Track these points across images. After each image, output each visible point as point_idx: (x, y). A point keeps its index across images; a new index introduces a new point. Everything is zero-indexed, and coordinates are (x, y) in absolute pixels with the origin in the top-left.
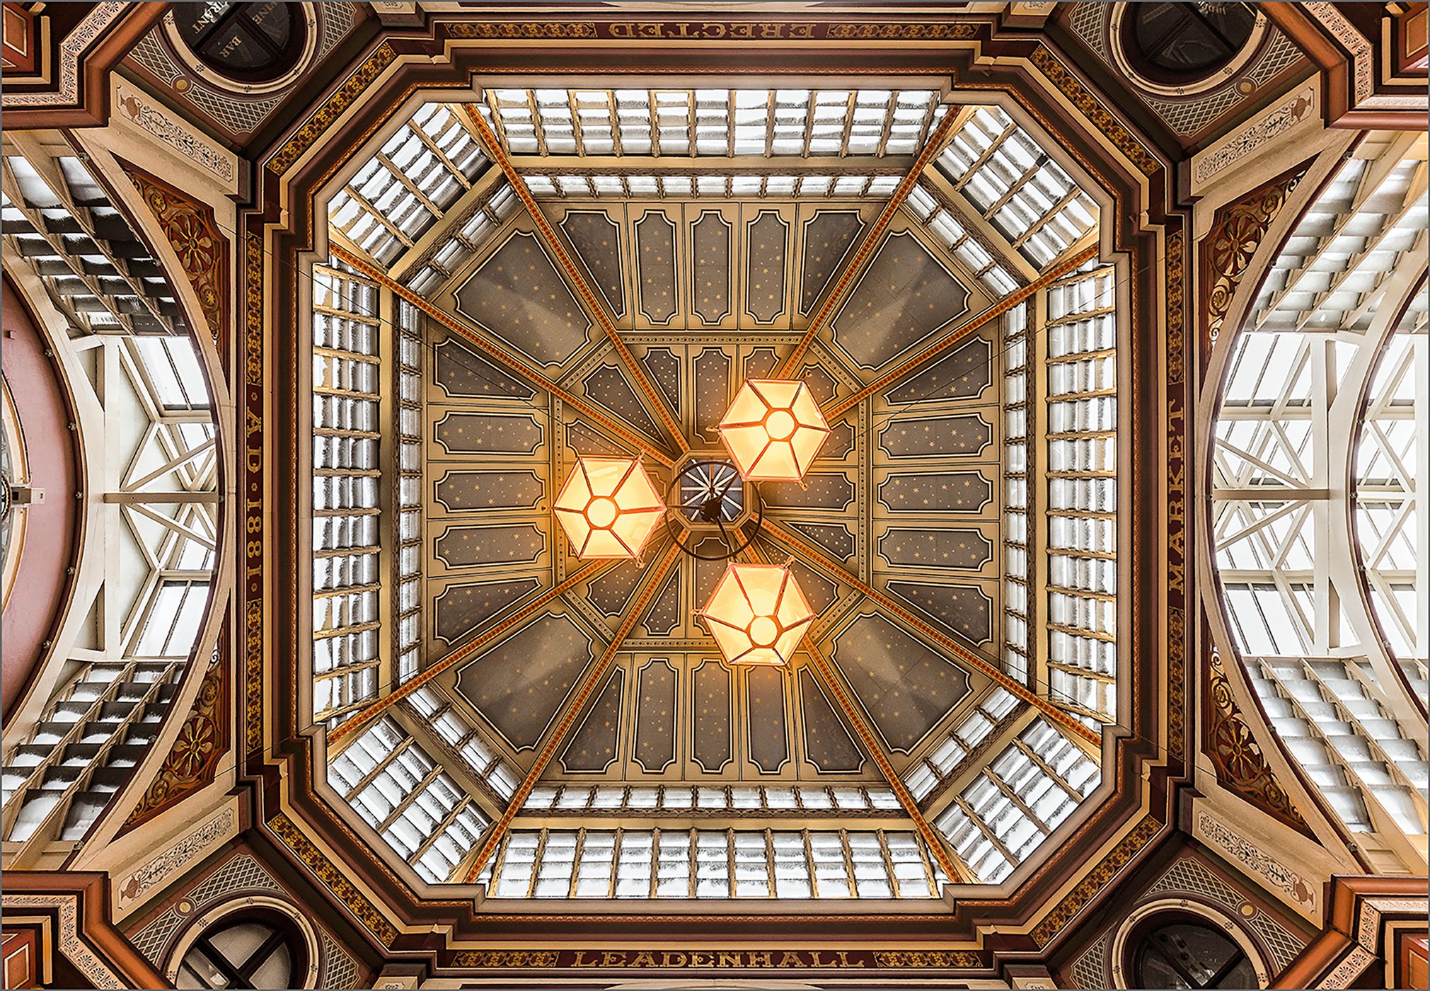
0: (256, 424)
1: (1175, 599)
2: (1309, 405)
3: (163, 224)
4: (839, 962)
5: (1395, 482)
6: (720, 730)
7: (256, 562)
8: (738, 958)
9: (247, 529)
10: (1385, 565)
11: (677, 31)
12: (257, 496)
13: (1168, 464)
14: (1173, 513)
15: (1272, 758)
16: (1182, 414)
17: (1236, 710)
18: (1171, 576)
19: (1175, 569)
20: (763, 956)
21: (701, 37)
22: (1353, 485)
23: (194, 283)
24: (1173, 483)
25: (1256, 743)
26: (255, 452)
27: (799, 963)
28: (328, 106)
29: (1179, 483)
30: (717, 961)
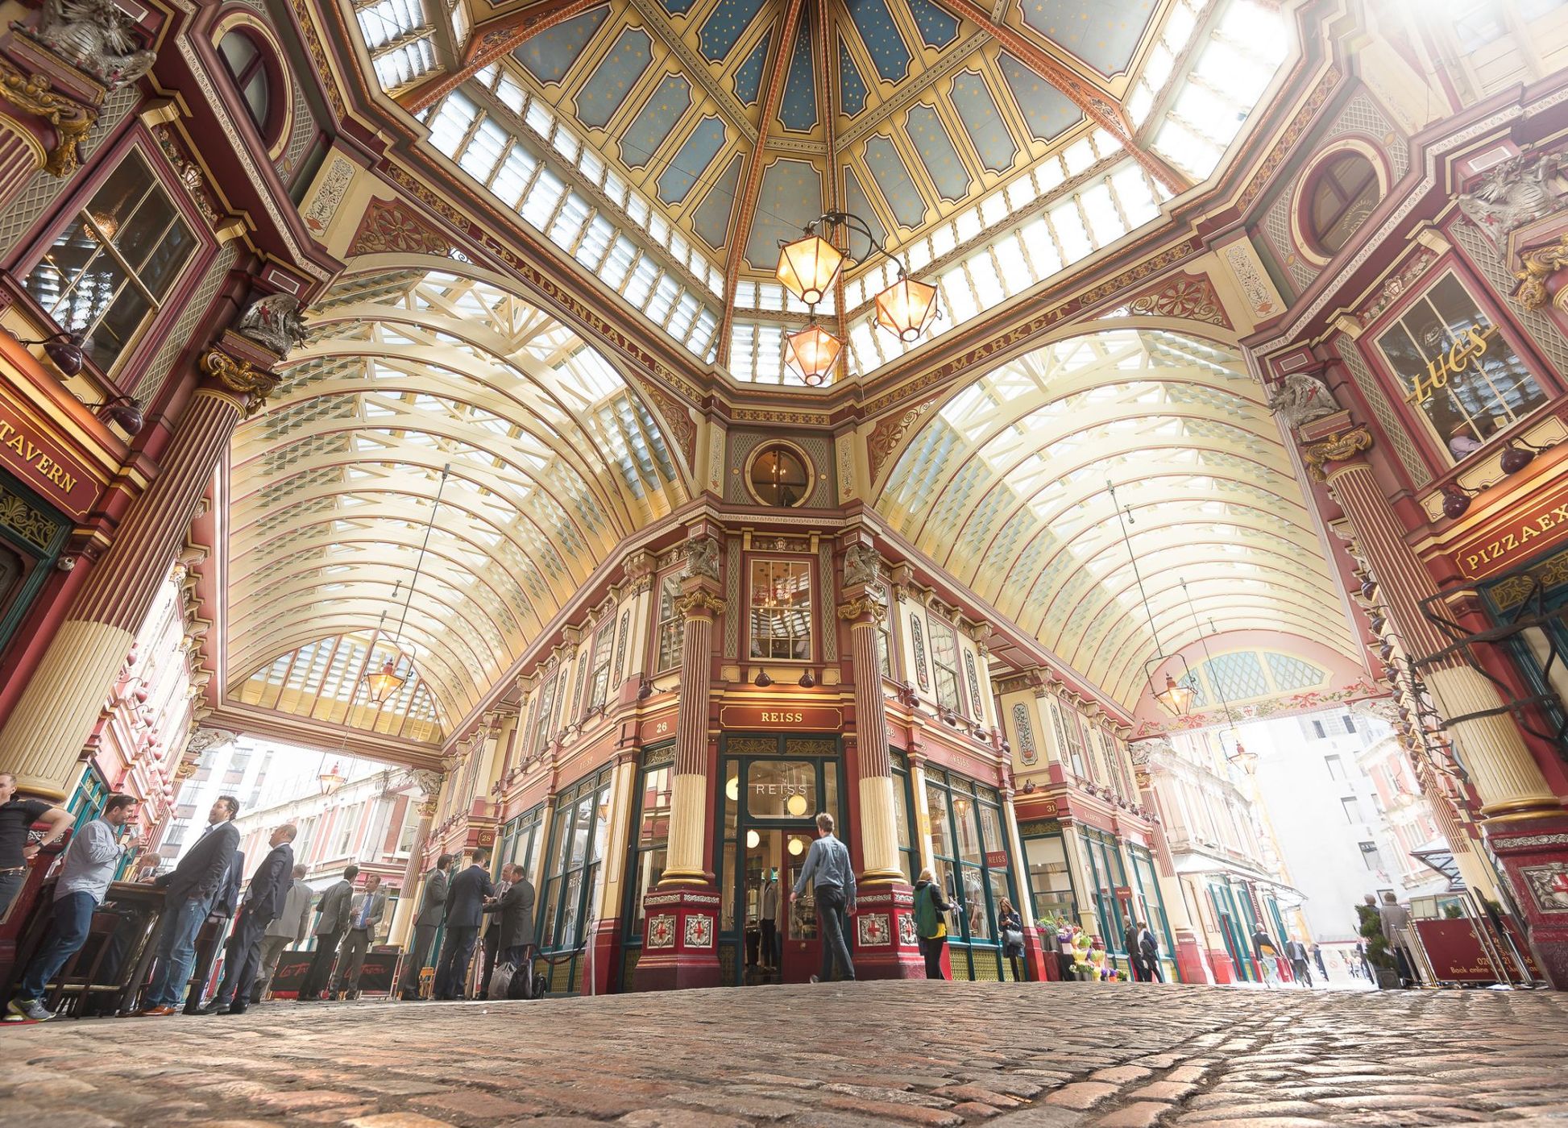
1: (947, 370)
27: (617, 341)
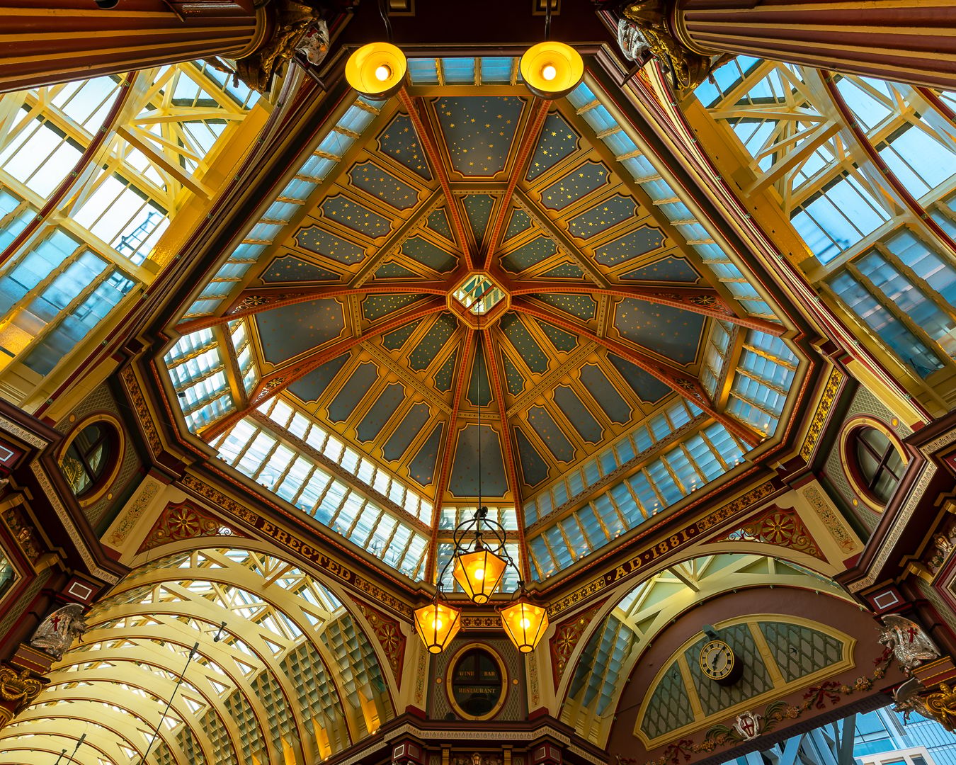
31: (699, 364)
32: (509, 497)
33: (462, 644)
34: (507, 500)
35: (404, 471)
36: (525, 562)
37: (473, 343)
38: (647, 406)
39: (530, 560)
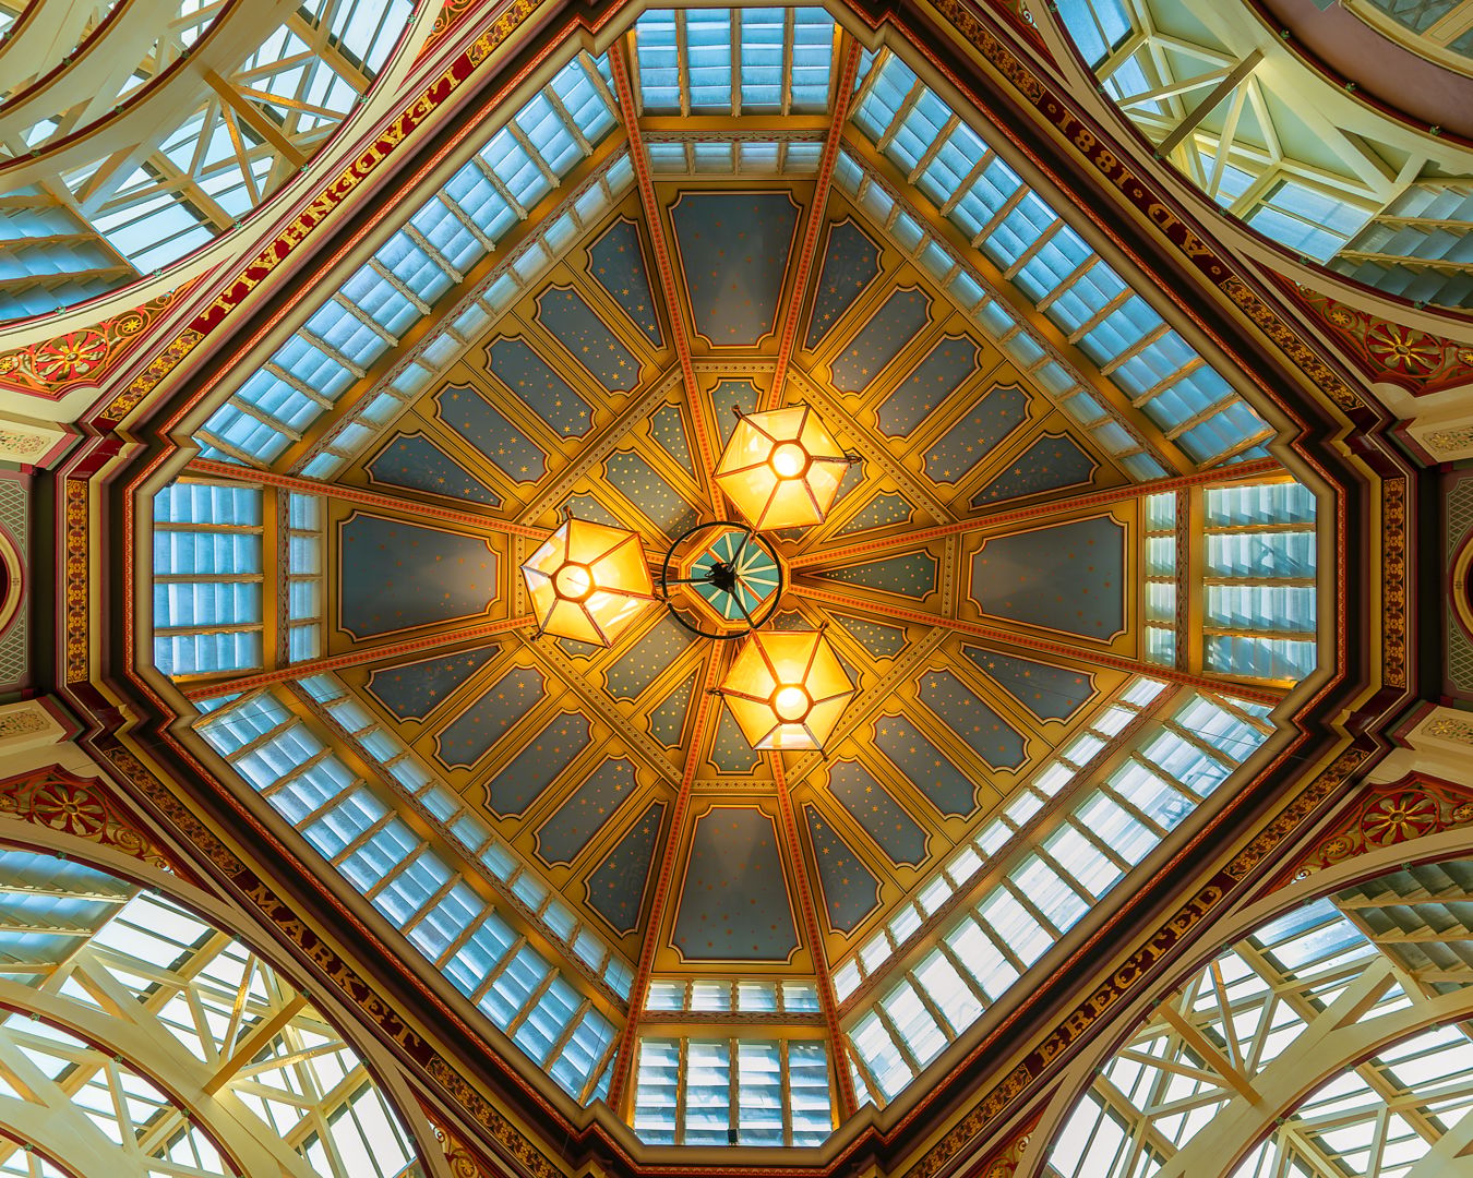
0: (1191, 248)
2: (297, 1150)
3: (1446, 343)
4: (226, 299)
5: (160, 1154)
6: (522, 383)
7: (1073, 131)
8: (315, 216)
9: (1109, 151)
10: (101, 1077)
11: (1159, 944)
12: (1129, 188)
13: (367, 987)
14: (322, 951)
15: (36, 831)
16: (398, 1041)
17: (105, 839)
18: (270, 896)
19: (273, 905)
20: (295, 239)
21: (1132, 959)
22: (194, 1120)
23: (1367, 318)
24: (348, 975)
25: (62, 830)
26: (1167, 223)
28: (1401, 583)
29: (342, 981)
30: (331, 196)
31: (789, 185)
32: (1123, 512)
33: (1457, 627)
34: (1131, 518)
35: (1053, 731)
36: (1243, 471)
37: (827, 586)
38: (888, 260)
39: (1238, 459)
